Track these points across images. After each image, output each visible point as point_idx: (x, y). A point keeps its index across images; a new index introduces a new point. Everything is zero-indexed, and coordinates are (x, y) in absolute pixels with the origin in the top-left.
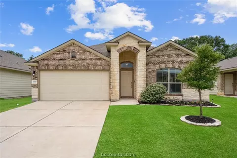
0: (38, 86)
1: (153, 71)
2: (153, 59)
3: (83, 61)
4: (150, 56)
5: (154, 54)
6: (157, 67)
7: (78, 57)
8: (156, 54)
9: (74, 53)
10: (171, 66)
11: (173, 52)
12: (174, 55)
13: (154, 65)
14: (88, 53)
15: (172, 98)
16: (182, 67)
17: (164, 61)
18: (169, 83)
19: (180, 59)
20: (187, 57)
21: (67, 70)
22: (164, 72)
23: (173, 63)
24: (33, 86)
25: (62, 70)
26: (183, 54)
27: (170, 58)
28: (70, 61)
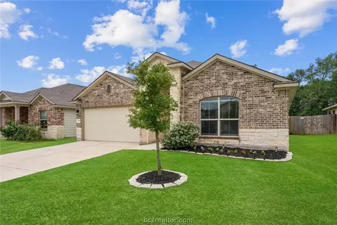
0: (82, 125)
1: (195, 103)
2: (195, 85)
3: (117, 95)
4: (191, 82)
5: (196, 78)
6: (200, 97)
7: (112, 91)
8: (199, 78)
9: (109, 87)
10: (220, 93)
11: (223, 71)
12: (225, 76)
13: (196, 94)
14: (122, 86)
15: (222, 142)
16: (238, 94)
17: (209, 87)
18: (219, 119)
19: (235, 81)
20: (246, 76)
21: (103, 107)
22: (211, 103)
23: (224, 88)
24: (78, 125)
25: (100, 107)
26: (240, 73)
27: (218, 81)
28: (106, 97)
